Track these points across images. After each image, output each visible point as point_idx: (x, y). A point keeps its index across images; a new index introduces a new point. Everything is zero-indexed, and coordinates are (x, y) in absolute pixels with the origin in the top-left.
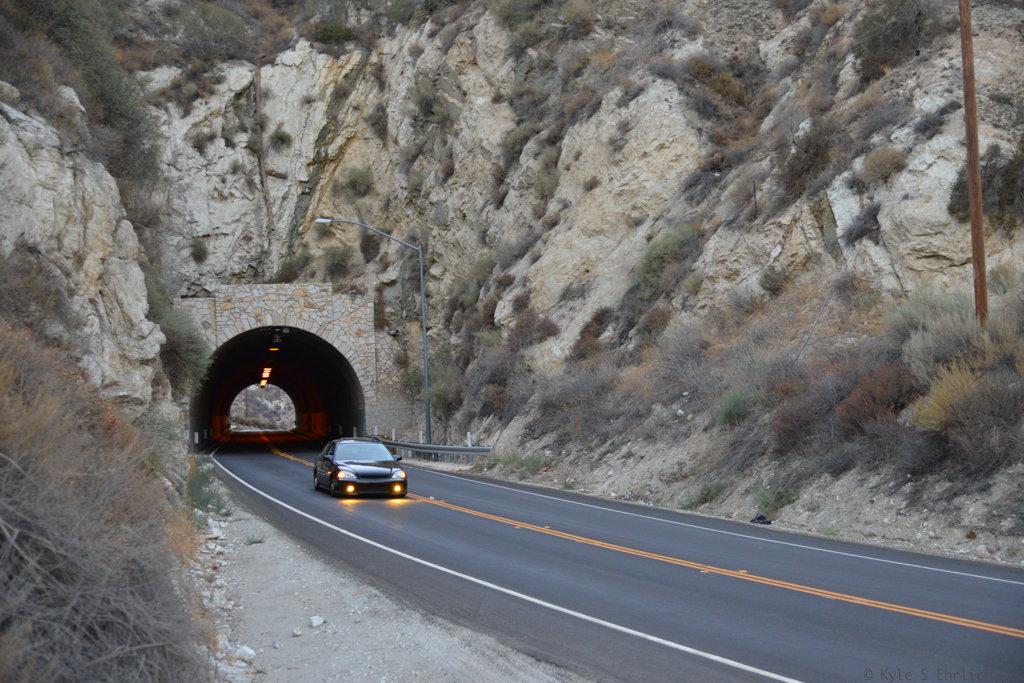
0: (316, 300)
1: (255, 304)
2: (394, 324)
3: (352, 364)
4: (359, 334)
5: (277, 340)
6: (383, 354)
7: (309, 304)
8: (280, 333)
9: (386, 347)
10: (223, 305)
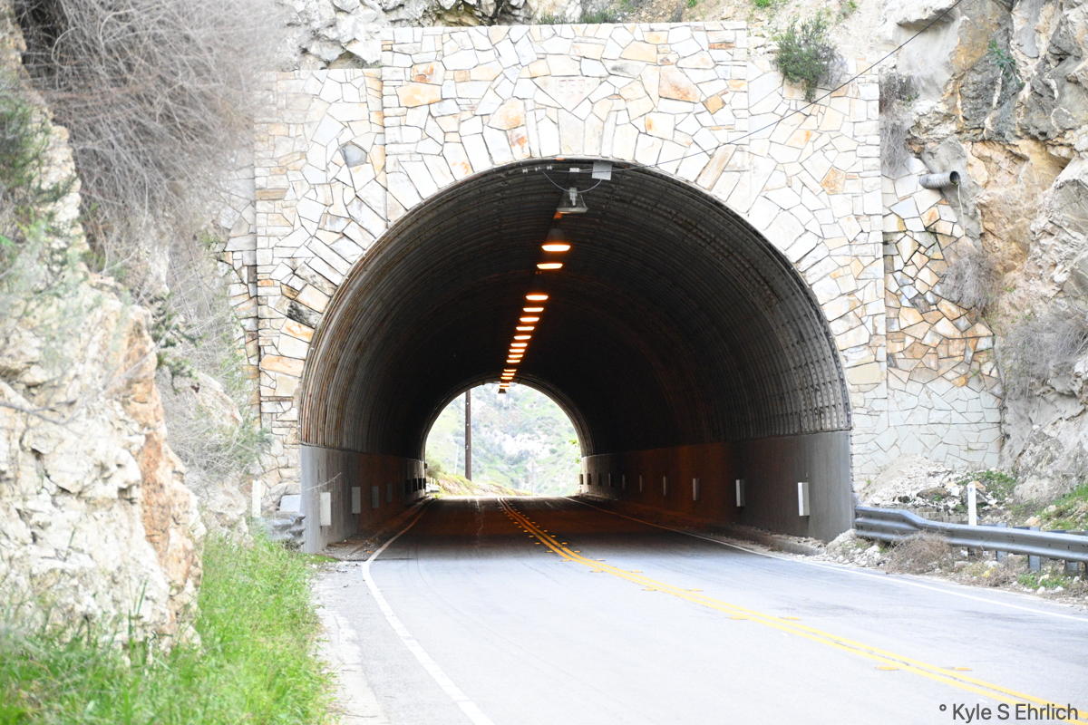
0: (698, 76)
1: (505, 89)
2: (942, 151)
3: (809, 279)
4: (829, 185)
5: (574, 203)
6: (906, 246)
7: (677, 89)
8: (584, 181)
9: (916, 226)
10: (406, 91)
